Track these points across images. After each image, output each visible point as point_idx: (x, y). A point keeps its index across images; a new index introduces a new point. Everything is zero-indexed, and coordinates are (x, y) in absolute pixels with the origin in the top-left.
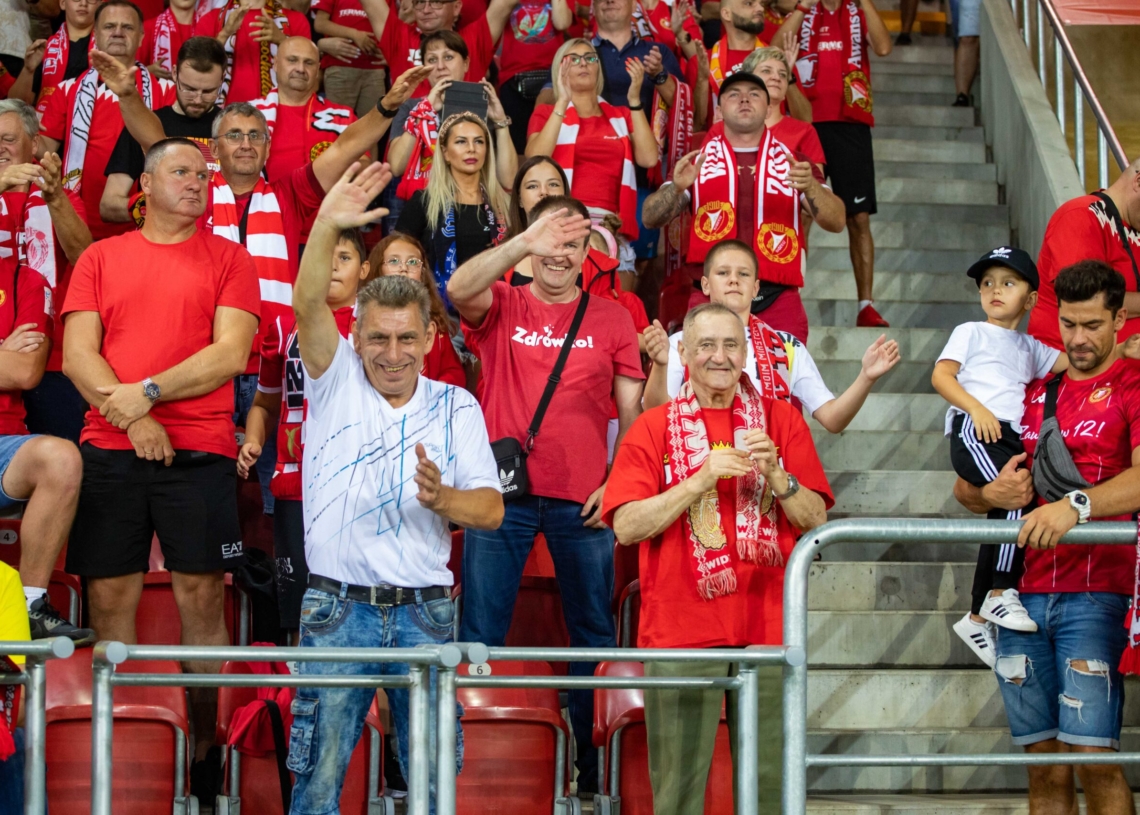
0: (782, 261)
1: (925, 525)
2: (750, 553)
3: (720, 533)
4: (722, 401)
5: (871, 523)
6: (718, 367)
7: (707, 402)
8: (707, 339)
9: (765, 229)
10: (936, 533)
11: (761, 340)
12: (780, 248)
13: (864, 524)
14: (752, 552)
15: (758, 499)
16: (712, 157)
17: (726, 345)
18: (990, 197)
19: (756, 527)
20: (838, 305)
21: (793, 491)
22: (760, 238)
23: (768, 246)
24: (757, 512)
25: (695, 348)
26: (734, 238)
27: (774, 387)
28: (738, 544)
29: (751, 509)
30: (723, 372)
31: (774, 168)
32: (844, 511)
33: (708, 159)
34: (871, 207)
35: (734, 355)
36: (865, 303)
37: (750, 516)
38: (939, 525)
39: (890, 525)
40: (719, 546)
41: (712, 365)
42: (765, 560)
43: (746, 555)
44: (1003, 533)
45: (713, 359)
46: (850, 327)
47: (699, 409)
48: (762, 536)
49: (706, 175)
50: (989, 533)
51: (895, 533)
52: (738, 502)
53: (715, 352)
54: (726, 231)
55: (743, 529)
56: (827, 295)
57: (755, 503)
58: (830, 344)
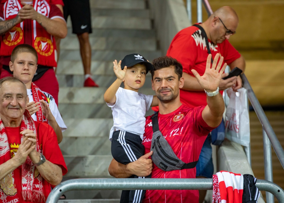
0: (46, 55)
1: (112, 182)
2: (28, 197)
3: (14, 187)
4: (15, 124)
5: (86, 181)
6: (14, 108)
7: (8, 124)
8: (8, 94)
9: (38, 39)
10: (117, 185)
11: (37, 96)
12: (45, 49)
13: (83, 181)
14: (30, 196)
15: (33, 170)
16: (12, 5)
17: (18, 97)
18: (147, 25)
19: (31, 184)
20: (75, 78)
21: (42, 162)
22: (36, 44)
23: (40, 48)
24: (32, 177)
25: (2, 98)
26: (23, 43)
27: (43, 119)
28: (23, 193)
29: (29, 175)
30: (16, 110)
31: (40, 10)
32: (77, 175)
33: (10, 6)
34: (89, 30)
35: (21, 102)
36: (87, 76)
37: (29, 179)
38: (119, 181)
39: (95, 181)
40: (13, 194)
41: (10, 107)
42: (36, 200)
43: (27, 198)
44: (149, 185)
45: (11, 104)
46: (80, 88)
47: (4, 128)
48: (35, 188)
49: (9, 14)
50: (143, 185)
51: (98, 185)
52: (22, 172)
53: (12, 100)
54: (19, 41)
55: (25, 185)
56: (70, 72)
57: (31, 172)
58: (71, 96)
